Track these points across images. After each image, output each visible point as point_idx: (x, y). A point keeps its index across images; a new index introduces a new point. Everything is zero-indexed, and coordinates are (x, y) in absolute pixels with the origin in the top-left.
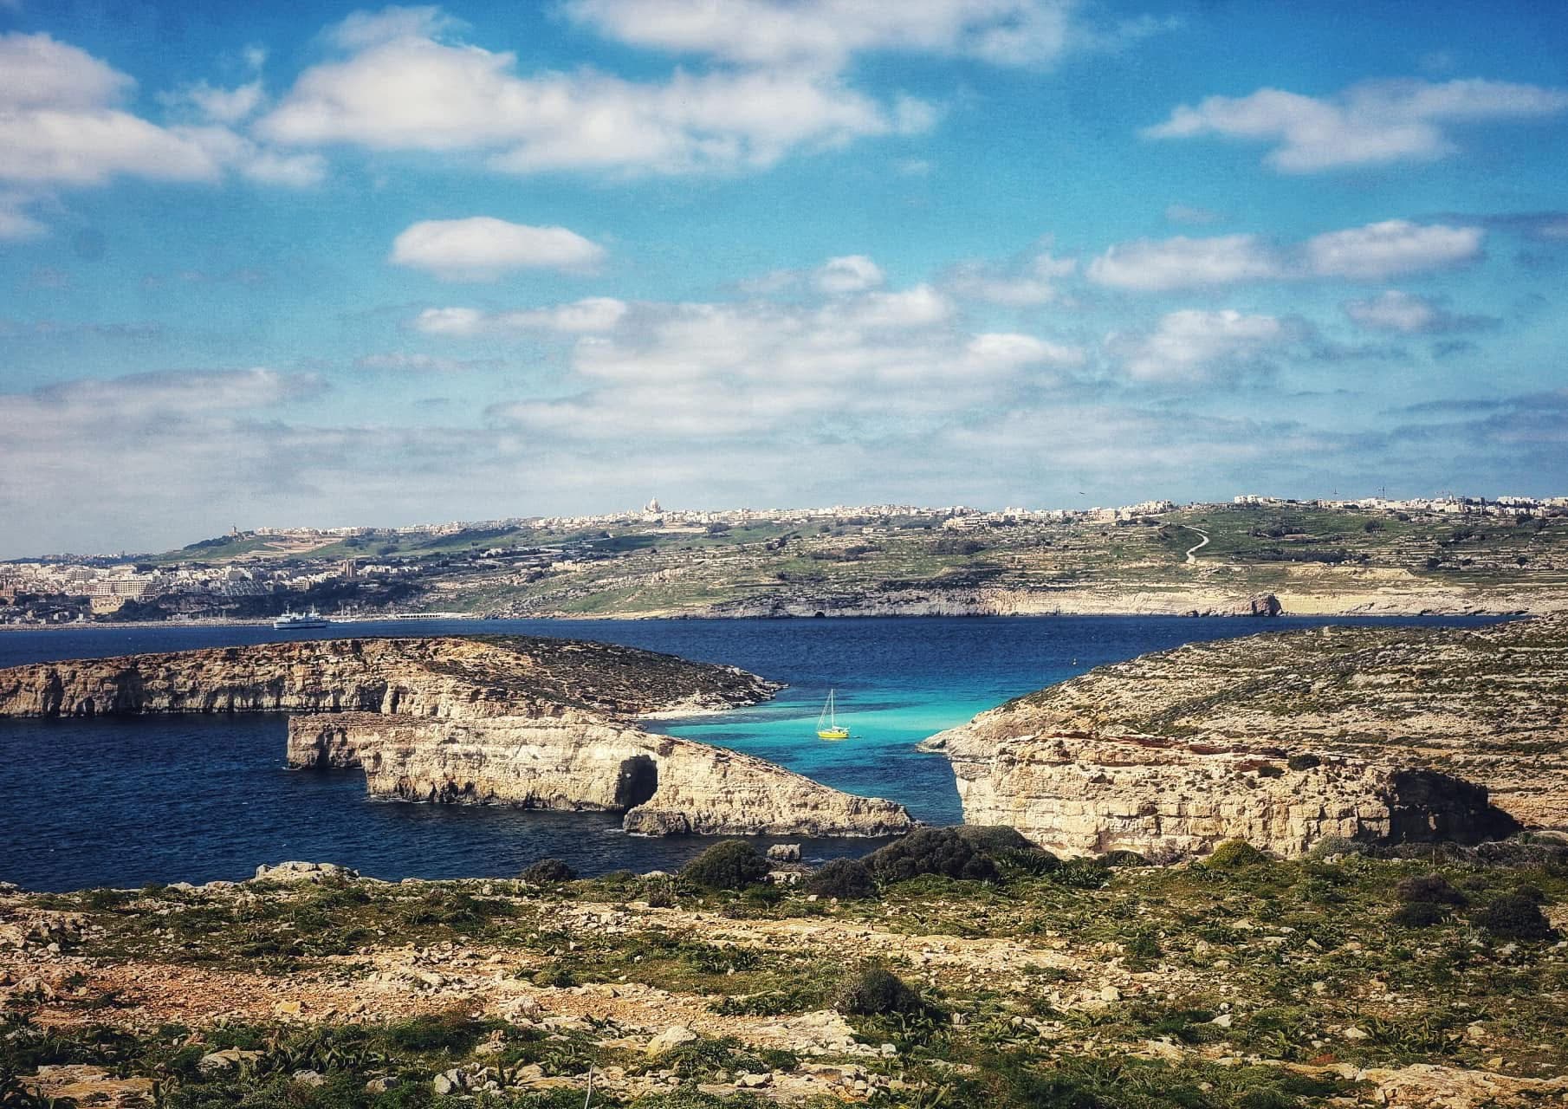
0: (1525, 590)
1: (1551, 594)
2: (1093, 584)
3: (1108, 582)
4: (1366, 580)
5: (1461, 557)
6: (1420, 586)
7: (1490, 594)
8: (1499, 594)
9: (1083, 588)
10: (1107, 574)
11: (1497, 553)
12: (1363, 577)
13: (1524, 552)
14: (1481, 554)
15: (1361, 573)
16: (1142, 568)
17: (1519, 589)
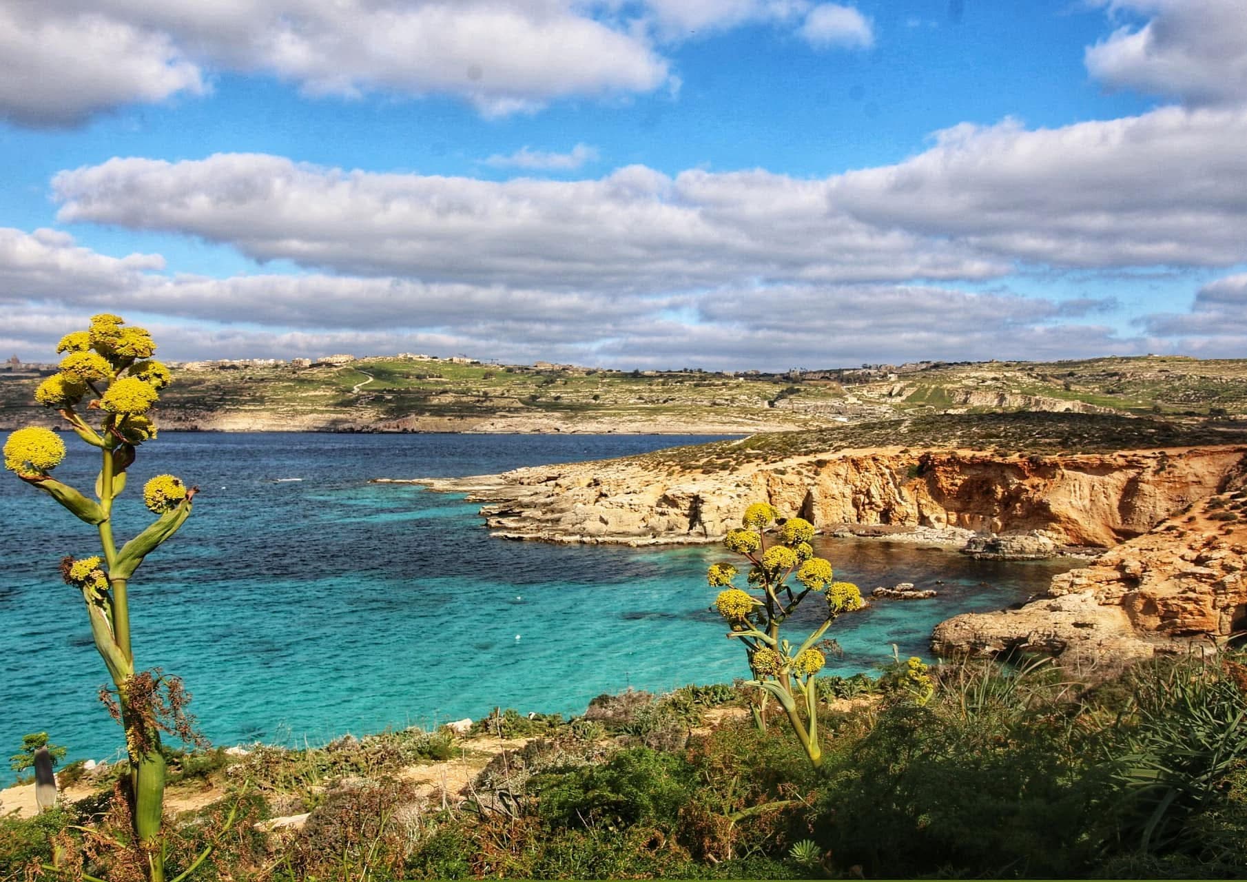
0: (610, 415)
1: (631, 418)
2: (275, 407)
3: (287, 406)
4: (487, 407)
5: (553, 394)
6: (528, 412)
7: (583, 418)
8: (591, 417)
9: (267, 410)
10: (289, 400)
11: (578, 392)
12: (485, 404)
13: (597, 392)
14: (567, 393)
15: (483, 401)
16: (316, 396)
17: (605, 415)
